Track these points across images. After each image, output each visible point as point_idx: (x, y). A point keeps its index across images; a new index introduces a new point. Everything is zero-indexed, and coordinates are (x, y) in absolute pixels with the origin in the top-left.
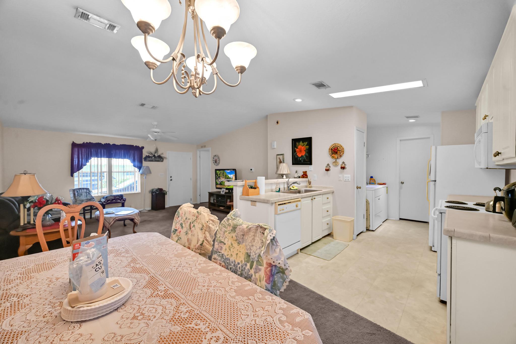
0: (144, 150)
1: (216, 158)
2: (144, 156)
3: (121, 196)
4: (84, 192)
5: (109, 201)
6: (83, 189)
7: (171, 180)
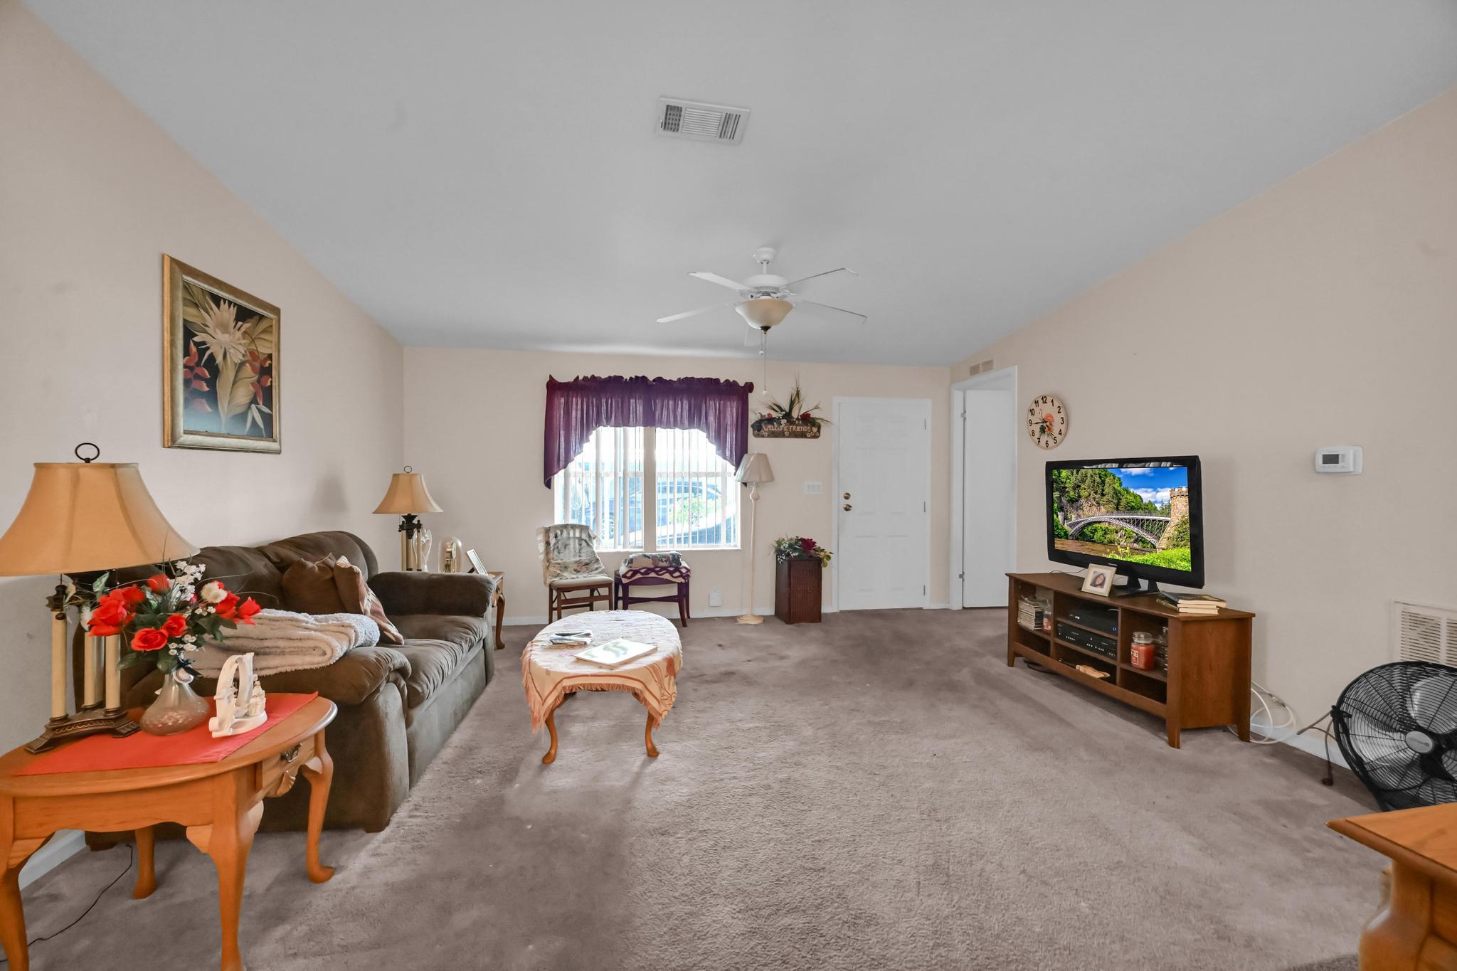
0: (752, 397)
1: (1047, 409)
2: (753, 418)
3: (675, 560)
4: (575, 538)
5: (638, 576)
6: (573, 527)
7: (848, 508)
